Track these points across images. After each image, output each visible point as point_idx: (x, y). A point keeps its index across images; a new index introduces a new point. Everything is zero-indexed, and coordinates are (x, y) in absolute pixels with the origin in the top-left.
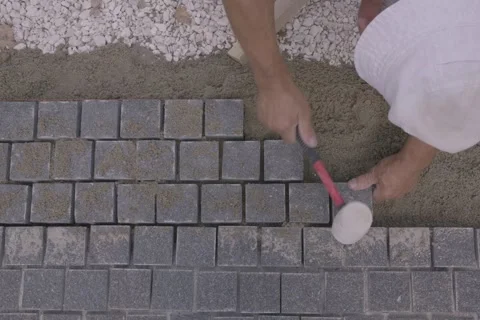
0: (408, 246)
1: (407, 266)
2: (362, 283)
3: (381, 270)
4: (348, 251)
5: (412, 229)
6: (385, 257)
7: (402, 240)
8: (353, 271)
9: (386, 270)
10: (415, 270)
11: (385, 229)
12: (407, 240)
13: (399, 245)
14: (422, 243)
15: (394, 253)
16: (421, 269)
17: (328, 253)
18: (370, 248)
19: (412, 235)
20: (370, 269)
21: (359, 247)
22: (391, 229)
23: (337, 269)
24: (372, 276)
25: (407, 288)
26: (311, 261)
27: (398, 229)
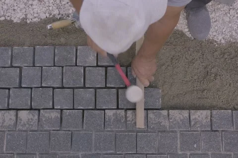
0: (200, 119)
1: (199, 129)
2: (177, 137)
3: (186, 131)
4: (170, 122)
5: (201, 111)
6: (188, 125)
7: (197, 117)
8: (172, 132)
9: (189, 131)
10: (203, 131)
11: (188, 111)
12: (199, 116)
13: (195, 119)
14: (206, 118)
15: (192, 123)
16: (205, 131)
17: (160, 123)
18: (181, 120)
19: (202, 114)
20: (181, 131)
21: (175, 120)
22: (191, 111)
23: (164, 131)
24: (182, 135)
25: (199, 140)
26: (152, 127)
27: (195, 111)
